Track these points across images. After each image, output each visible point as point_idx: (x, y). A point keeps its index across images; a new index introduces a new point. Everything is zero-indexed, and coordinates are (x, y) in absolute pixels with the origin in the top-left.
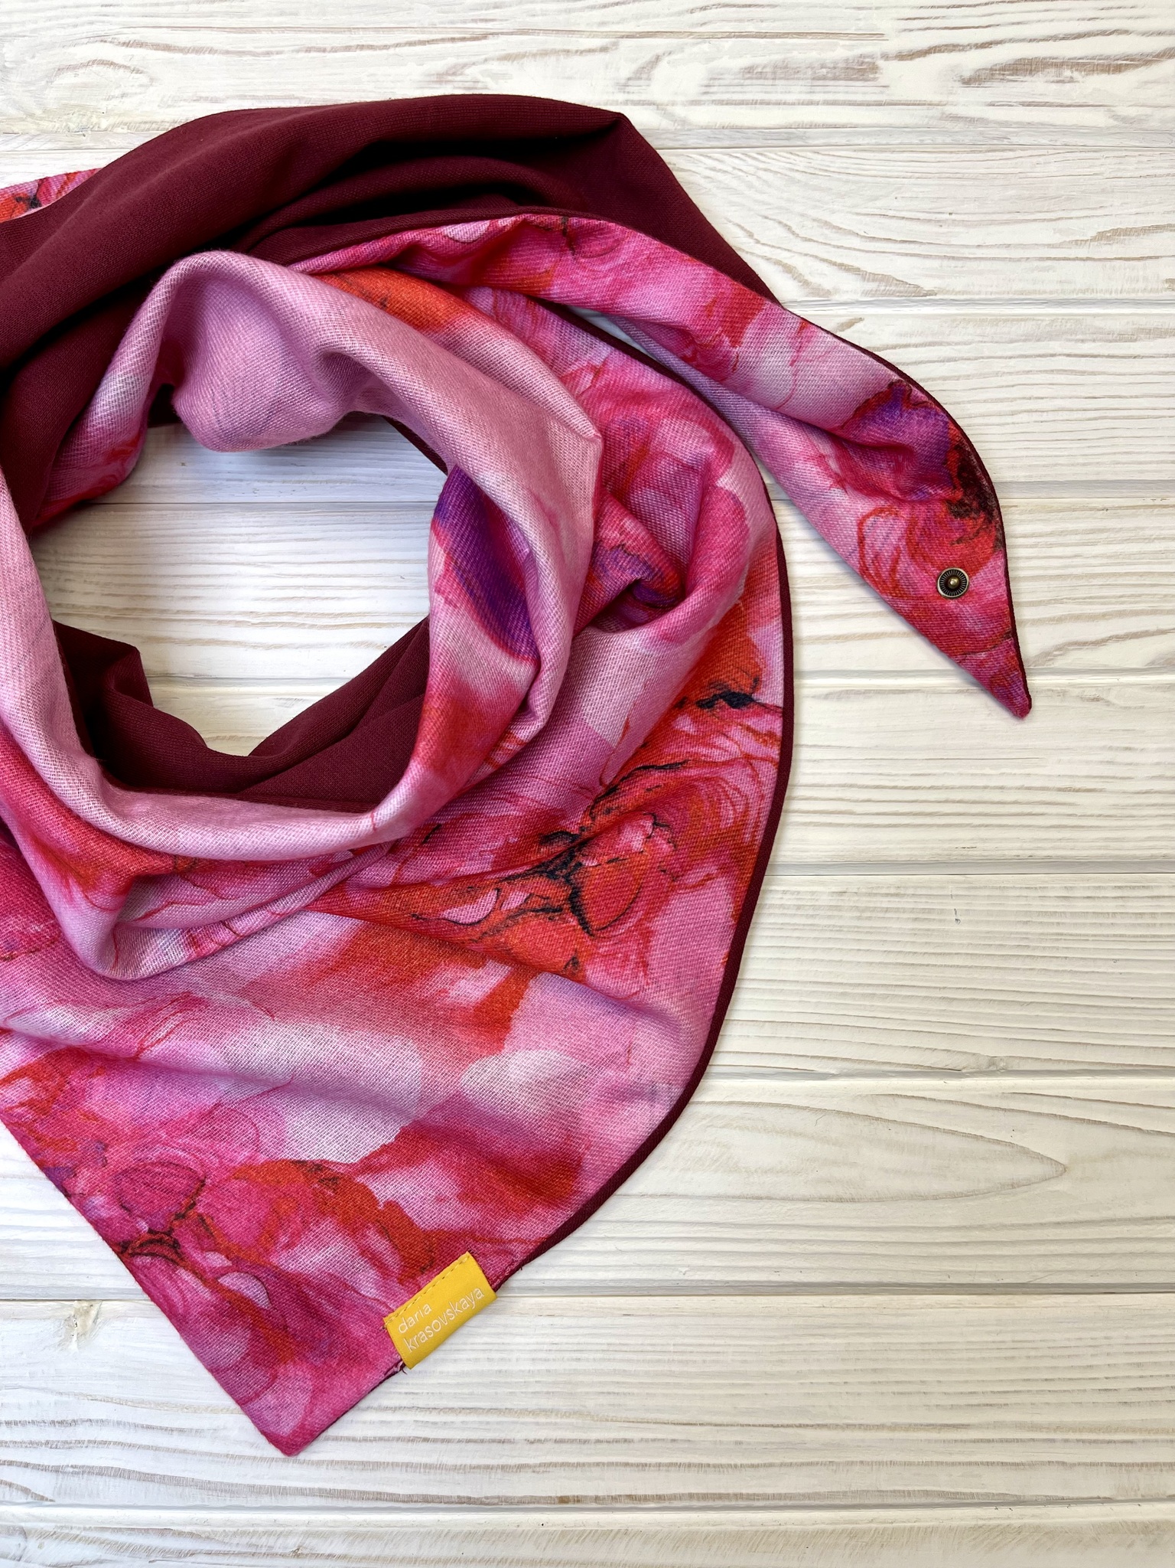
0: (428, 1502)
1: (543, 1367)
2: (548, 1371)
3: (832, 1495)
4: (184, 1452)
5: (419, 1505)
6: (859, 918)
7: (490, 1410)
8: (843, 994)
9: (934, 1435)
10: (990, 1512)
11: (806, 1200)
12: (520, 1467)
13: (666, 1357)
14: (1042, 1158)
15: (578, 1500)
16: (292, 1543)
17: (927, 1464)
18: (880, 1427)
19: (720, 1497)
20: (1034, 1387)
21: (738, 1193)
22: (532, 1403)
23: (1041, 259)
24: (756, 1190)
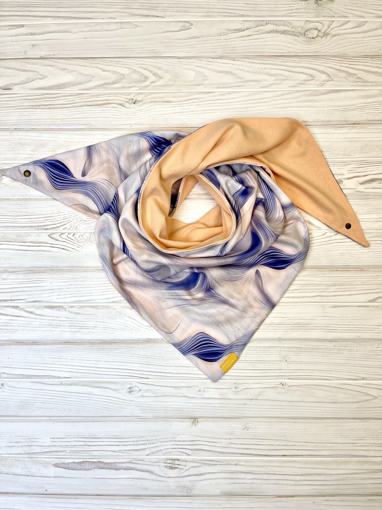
0: (259, 455)
1: (280, 432)
2: (280, 433)
3: (332, 455)
4: (215, 446)
5: (258, 456)
6: (338, 351)
7: (270, 439)
8: (335, 365)
9: (351, 445)
10: (361, 458)
11: (328, 403)
12: (276, 450)
13: (302, 430)
14: (372, 396)
15: (286, 455)
16: (235, 463)
17: (350, 450)
18: (342, 443)
19: (312, 455)
20: (370, 436)
21: (315, 401)
22: (278, 439)
23: (375, 221)
24: (318, 401)
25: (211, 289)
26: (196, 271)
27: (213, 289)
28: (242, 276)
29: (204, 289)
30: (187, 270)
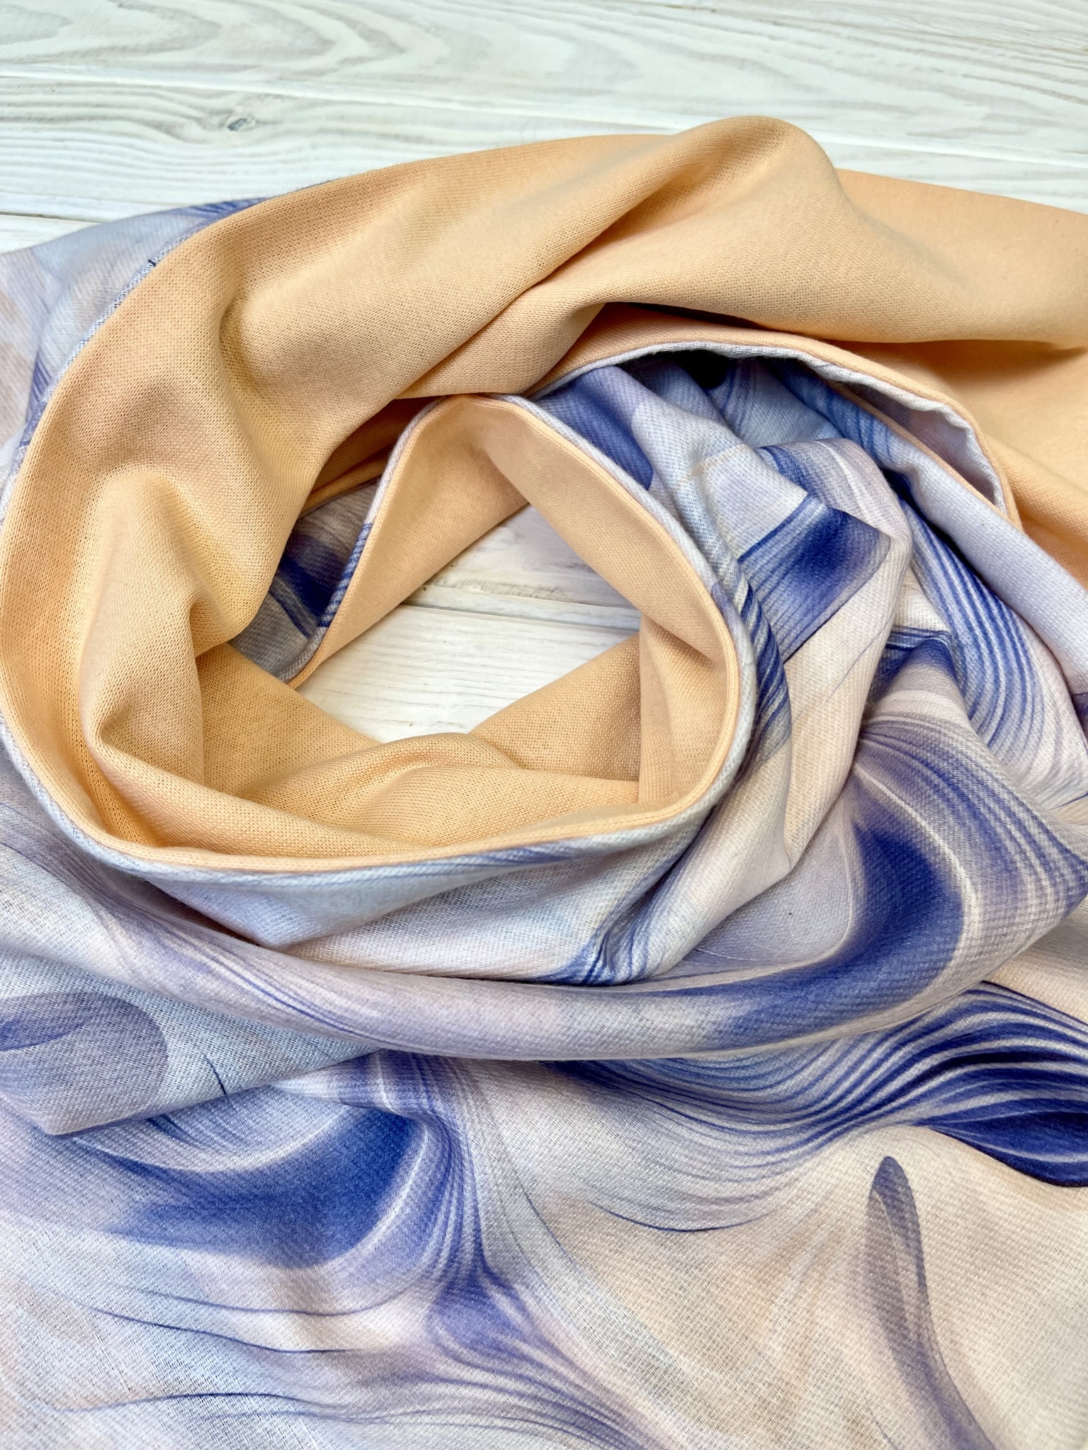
25: (486, 1283)
26: (385, 1095)
27: (504, 1286)
28: (765, 1194)
29: (426, 1275)
30: (317, 1085)
